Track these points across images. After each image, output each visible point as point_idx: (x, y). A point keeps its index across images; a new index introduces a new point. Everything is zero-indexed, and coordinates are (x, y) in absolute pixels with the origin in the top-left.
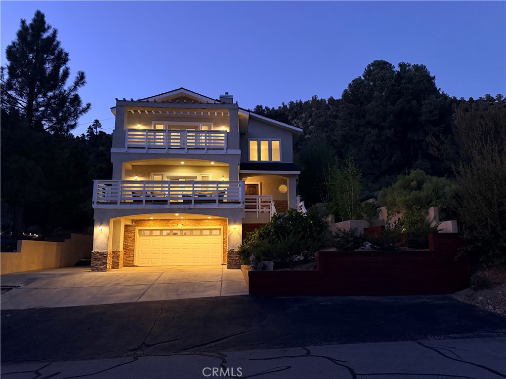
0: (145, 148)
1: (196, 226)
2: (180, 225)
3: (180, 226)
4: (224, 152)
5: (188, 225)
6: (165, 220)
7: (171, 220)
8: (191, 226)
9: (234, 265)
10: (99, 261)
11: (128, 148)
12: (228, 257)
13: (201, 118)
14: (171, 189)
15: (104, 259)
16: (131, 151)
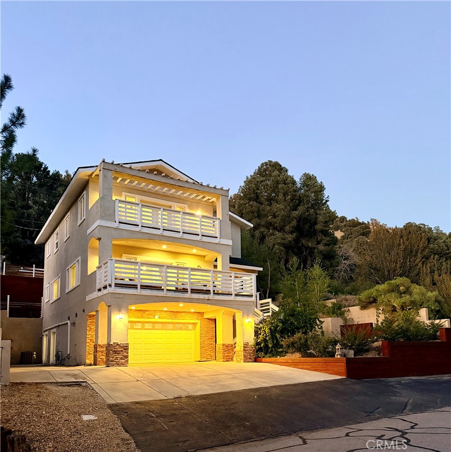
0: (138, 225)
1: (173, 319)
2: (156, 317)
3: (157, 319)
4: (217, 241)
5: (164, 318)
6: (141, 310)
7: (147, 311)
8: (168, 319)
9: (249, 358)
10: (119, 353)
11: (119, 222)
12: (244, 350)
13: (175, 198)
14: (192, 277)
15: (125, 352)
16: (123, 226)
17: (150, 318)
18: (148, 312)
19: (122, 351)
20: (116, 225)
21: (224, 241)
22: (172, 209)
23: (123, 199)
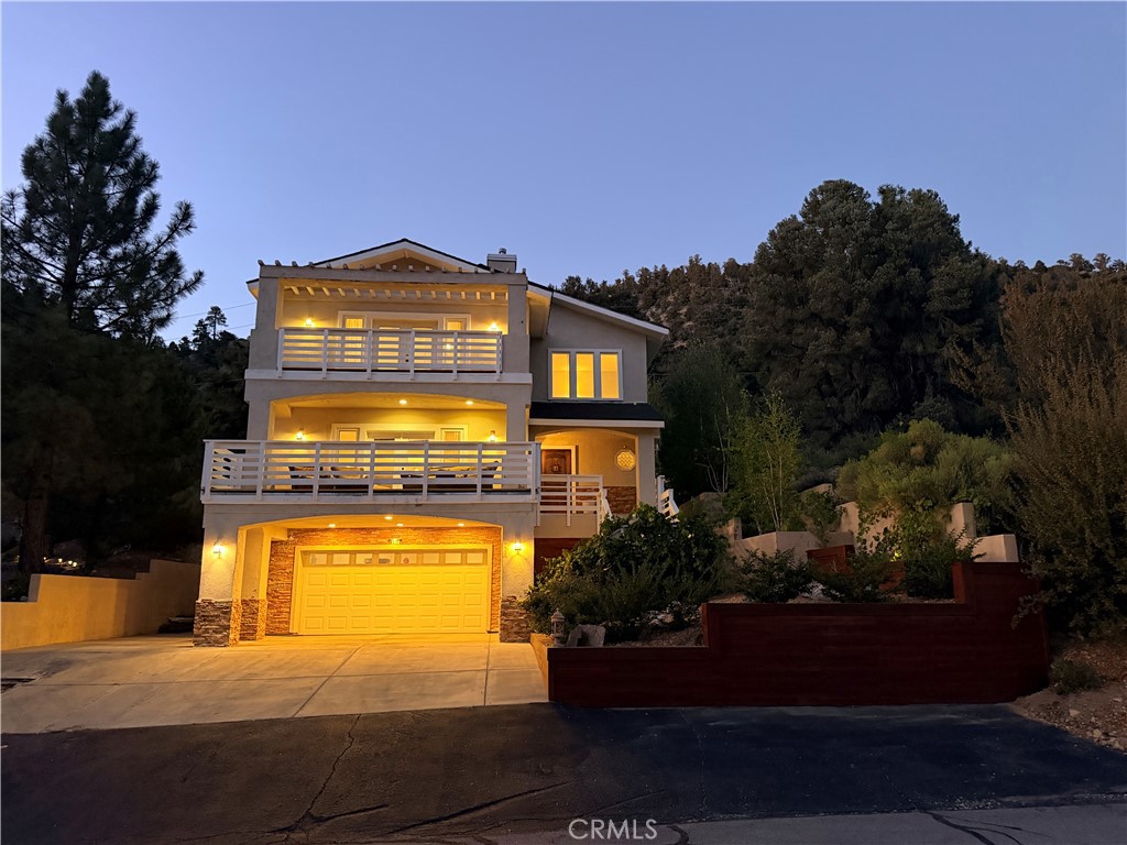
0: (321, 370)
1: (431, 543)
2: (395, 540)
3: (395, 544)
4: (494, 378)
5: (413, 541)
6: (362, 529)
7: (375, 529)
8: (419, 543)
9: (516, 633)
10: (213, 621)
11: (284, 369)
12: (503, 614)
13: (445, 305)
14: (377, 460)
15: (225, 618)
16: (291, 375)
17: (381, 543)
18: (378, 532)
19: (217, 616)
20: (277, 374)
21: (510, 378)
22: (439, 329)
23: (338, 326)
